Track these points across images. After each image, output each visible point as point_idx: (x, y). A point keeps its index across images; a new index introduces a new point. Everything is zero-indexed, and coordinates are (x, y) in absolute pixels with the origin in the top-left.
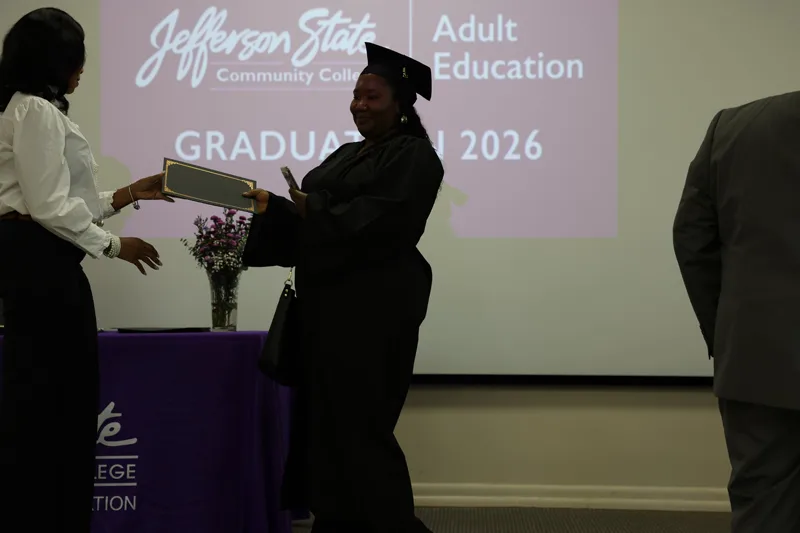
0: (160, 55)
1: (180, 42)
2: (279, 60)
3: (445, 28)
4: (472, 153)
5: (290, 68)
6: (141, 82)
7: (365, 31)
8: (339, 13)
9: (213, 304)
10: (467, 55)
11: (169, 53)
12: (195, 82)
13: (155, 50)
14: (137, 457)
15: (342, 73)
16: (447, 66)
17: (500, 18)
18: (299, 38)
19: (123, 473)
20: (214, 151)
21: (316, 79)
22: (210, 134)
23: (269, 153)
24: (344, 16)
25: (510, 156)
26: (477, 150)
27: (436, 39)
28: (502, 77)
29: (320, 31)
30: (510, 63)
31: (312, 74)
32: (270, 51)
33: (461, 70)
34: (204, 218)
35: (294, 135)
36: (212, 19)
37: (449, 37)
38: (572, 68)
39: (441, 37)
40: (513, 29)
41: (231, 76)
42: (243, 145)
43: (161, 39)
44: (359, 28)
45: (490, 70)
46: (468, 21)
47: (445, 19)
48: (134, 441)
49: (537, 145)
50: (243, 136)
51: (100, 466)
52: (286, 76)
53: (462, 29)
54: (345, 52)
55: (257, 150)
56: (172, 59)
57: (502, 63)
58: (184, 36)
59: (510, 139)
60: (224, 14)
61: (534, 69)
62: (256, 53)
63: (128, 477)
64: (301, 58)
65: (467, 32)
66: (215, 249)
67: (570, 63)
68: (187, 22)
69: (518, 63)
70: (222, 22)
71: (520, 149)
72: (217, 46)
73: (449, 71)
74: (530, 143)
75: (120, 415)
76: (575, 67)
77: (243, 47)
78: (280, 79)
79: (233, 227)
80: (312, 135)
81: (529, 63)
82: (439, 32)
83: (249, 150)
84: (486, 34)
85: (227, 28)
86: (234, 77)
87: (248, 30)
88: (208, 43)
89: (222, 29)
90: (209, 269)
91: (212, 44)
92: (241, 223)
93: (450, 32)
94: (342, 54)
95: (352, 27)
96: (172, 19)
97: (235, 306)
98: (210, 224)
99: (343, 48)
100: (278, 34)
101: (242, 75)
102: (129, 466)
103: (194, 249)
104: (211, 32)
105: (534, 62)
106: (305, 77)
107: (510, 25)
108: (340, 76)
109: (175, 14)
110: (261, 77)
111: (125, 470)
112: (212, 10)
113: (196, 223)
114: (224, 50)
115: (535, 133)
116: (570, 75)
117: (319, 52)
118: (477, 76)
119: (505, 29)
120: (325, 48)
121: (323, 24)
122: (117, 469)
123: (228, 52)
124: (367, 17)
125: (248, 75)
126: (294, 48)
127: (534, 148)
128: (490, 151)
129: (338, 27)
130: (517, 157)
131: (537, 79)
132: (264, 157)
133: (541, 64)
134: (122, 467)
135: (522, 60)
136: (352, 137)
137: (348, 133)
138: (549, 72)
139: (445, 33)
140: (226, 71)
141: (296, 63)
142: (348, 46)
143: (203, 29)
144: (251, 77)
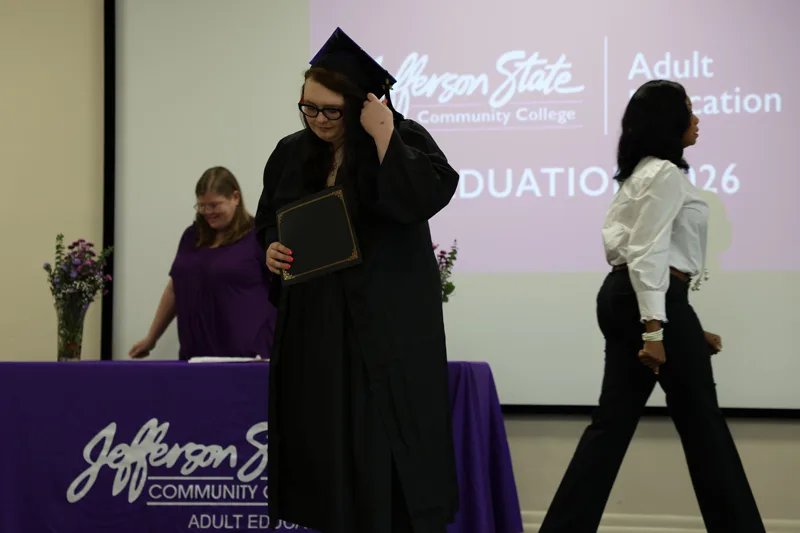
3: (640, 66)
5: (488, 109)
7: (561, 70)
8: (536, 55)
17: (696, 55)
18: (496, 80)
21: (513, 120)
23: (468, 190)
24: (539, 58)
25: (708, 188)
27: (631, 77)
29: (516, 73)
30: (706, 99)
31: (509, 114)
32: (470, 92)
35: (491, 173)
36: (414, 64)
37: (643, 73)
38: (770, 101)
39: (636, 76)
40: (709, 65)
41: (432, 116)
44: (555, 68)
46: (663, 59)
47: (640, 57)
49: (736, 180)
52: (483, 117)
53: (660, 63)
54: (542, 90)
57: (697, 98)
59: (707, 173)
60: (425, 59)
61: (731, 104)
62: (455, 95)
64: (498, 98)
65: (662, 70)
67: (768, 98)
69: (714, 99)
70: (423, 67)
71: (717, 183)
72: (417, 90)
74: (727, 177)
76: (773, 102)
77: (443, 89)
78: (478, 120)
80: (509, 173)
81: (725, 97)
82: (634, 71)
84: (682, 70)
85: (428, 72)
86: (435, 119)
87: (448, 74)
88: (410, 88)
89: (423, 73)
91: (415, 87)
92: (442, 257)
93: (645, 70)
95: (548, 67)
99: (539, 89)
100: (477, 75)
101: (442, 116)
104: (413, 76)
105: (730, 97)
106: (501, 117)
107: (706, 61)
108: (536, 115)
110: (460, 118)
112: (414, 56)
114: (425, 93)
115: (732, 167)
116: (767, 108)
117: (516, 91)
119: (701, 65)
120: (521, 89)
121: (520, 66)
124: (563, 57)
125: (447, 117)
126: (491, 90)
127: (731, 182)
129: (534, 69)
130: (714, 189)
131: (734, 115)
132: (463, 194)
133: (738, 98)
135: (718, 96)
136: (547, 176)
137: (544, 170)
138: (747, 108)
139: (640, 71)
140: (426, 112)
141: (493, 103)
142: (544, 86)
143: (406, 75)
144: (450, 118)
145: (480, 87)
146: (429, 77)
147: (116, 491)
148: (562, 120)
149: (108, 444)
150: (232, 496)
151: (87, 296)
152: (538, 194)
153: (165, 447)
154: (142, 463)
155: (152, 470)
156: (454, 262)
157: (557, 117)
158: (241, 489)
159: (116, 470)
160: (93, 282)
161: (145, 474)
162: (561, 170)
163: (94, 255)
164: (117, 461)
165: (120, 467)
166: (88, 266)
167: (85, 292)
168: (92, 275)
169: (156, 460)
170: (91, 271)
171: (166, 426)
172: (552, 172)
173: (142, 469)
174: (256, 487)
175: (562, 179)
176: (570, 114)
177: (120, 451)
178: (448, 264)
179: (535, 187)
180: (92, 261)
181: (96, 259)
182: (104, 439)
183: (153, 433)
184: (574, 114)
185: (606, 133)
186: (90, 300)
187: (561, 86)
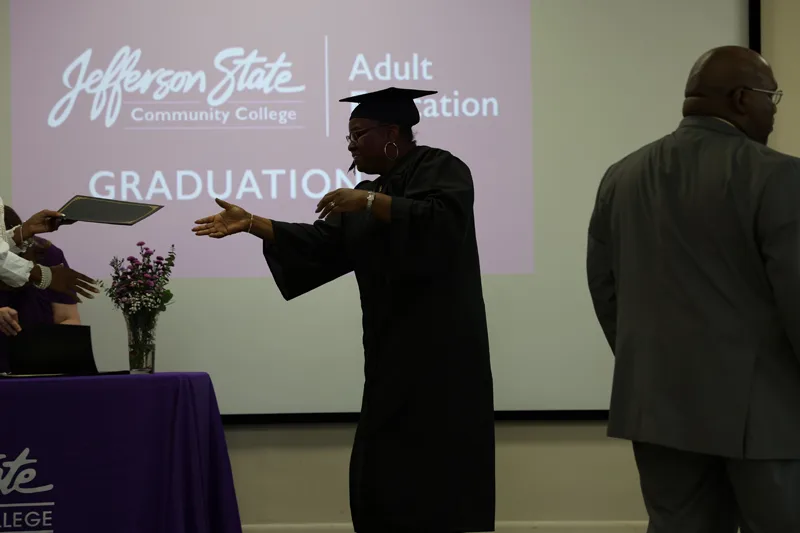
0: (73, 95)
1: (93, 82)
2: (194, 99)
3: (361, 67)
5: (206, 107)
6: (53, 122)
7: (281, 70)
8: (255, 52)
9: (130, 346)
11: (82, 93)
12: (109, 122)
13: (67, 90)
14: (53, 504)
15: (258, 112)
17: (415, 57)
18: (214, 77)
20: (130, 192)
21: (232, 118)
22: (125, 174)
23: (186, 191)
24: (259, 55)
27: (352, 78)
30: (426, 101)
31: (228, 113)
32: (186, 90)
34: (120, 259)
36: (126, 58)
37: (365, 76)
38: (487, 105)
39: (358, 77)
40: (428, 68)
41: (146, 115)
42: (159, 185)
43: (73, 79)
44: (275, 67)
46: (384, 60)
47: (360, 58)
48: (50, 487)
50: (158, 175)
51: (15, 514)
52: (202, 115)
53: (378, 68)
54: (262, 90)
55: (173, 189)
56: (85, 100)
58: (97, 76)
60: (138, 53)
61: (450, 107)
62: (171, 92)
63: (44, 524)
65: (383, 71)
66: (132, 290)
67: (485, 102)
68: (100, 62)
69: (433, 101)
70: (136, 61)
72: (130, 86)
75: (35, 461)
76: (490, 105)
77: (158, 86)
78: (196, 118)
79: (151, 267)
80: (229, 174)
81: (445, 101)
82: (355, 71)
83: (165, 190)
84: (402, 73)
85: (142, 67)
86: (149, 117)
87: (163, 69)
88: (122, 82)
89: (135, 69)
90: (126, 310)
92: (158, 263)
93: (366, 71)
94: (258, 93)
95: (267, 65)
96: (85, 58)
97: (152, 347)
98: (127, 264)
99: (259, 87)
100: (193, 73)
101: (157, 114)
102: (45, 513)
103: (110, 291)
104: (125, 72)
105: (450, 100)
106: (220, 116)
107: (425, 64)
108: (256, 116)
109: (88, 53)
110: (177, 116)
111: (41, 517)
112: (126, 49)
113: (112, 264)
114: (138, 91)
116: (485, 113)
117: (236, 92)
119: (421, 68)
120: (241, 87)
121: (238, 63)
122: (33, 516)
123: (143, 91)
124: (283, 56)
125: (163, 114)
126: (209, 87)
129: (254, 66)
131: (453, 117)
132: (180, 196)
133: (456, 101)
134: (37, 514)
136: (269, 176)
137: (265, 172)
138: (465, 110)
139: (361, 72)
140: (141, 110)
141: (212, 102)
142: (263, 84)
143: (117, 69)
144: (166, 116)
145: (197, 84)
146: (143, 73)
148: (282, 120)
152: (259, 196)
156: (171, 268)
157: (278, 117)
162: (283, 172)
172: (274, 173)
175: (283, 181)
178: (166, 270)
179: (255, 189)
184: (294, 114)
185: (328, 134)
187: (281, 85)
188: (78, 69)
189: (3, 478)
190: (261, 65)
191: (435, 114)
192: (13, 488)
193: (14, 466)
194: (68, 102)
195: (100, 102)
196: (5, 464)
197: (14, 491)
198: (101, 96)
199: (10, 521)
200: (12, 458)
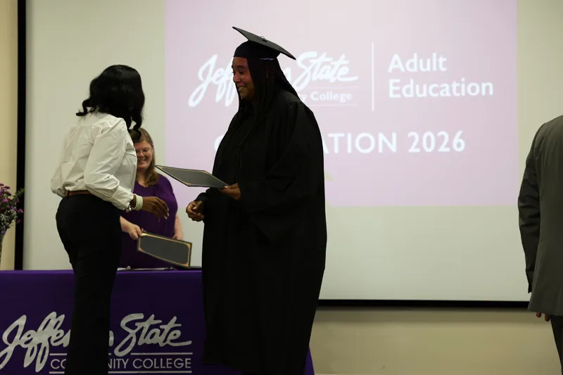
0: (204, 86)
1: (218, 77)
3: (396, 63)
4: (416, 147)
6: (192, 104)
7: (341, 66)
10: (412, 81)
11: (211, 84)
12: (228, 103)
13: (200, 83)
14: (191, 354)
16: (398, 88)
17: (435, 55)
18: (297, 72)
19: (182, 364)
21: (309, 99)
24: (327, 56)
25: (443, 149)
26: (420, 145)
27: (390, 70)
28: (436, 95)
29: (311, 67)
30: (442, 86)
31: (306, 96)
33: (408, 91)
37: (399, 69)
38: (486, 88)
39: (394, 69)
40: (444, 62)
43: (205, 74)
44: (337, 64)
45: (428, 91)
46: (412, 57)
47: (396, 57)
48: (189, 343)
49: (462, 142)
51: (168, 360)
53: (408, 63)
54: (328, 80)
56: (212, 88)
57: (436, 85)
58: (220, 73)
59: (443, 137)
61: (459, 90)
63: (186, 367)
64: (298, 85)
65: (412, 65)
67: (484, 85)
68: (222, 64)
69: (447, 86)
71: (449, 145)
73: (399, 92)
74: (456, 140)
75: (180, 325)
76: (487, 88)
81: (455, 85)
82: (392, 66)
84: (425, 66)
93: (400, 66)
95: (333, 63)
96: (212, 61)
99: (327, 78)
102: (186, 359)
107: (442, 60)
108: (325, 97)
109: (215, 57)
111: (184, 362)
115: (459, 133)
116: (484, 93)
117: (311, 81)
118: (419, 96)
119: (438, 63)
120: (314, 79)
122: (179, 361)
124: (343, 56)
127: (459, 144)
128: (429, 146)
129: (323, 64)
130: (448, 150)
131: (461, 96)
133: (463, 86)
134: (182, 360)
135: (450, 83)
136: (332, 139)
137: (330, 135)
138: (469, 91)
139: (396, 66)
142: (330, 76)
147: (26, 364)
148: (342, 100)
149: (20, 330)
150: (111, 367)
151: (5, 224)
152: (326, 152)
153: (62, 332)
154: (46, 344)
155: (52, 349)
157: (339, 98)
158: (117, 362)
159: (27, 348)
160: (9, 214)
161: (47, 351)
162: (342, 135)
163: (10, 195)
164: (27, 342)
165: (30, 347)
166: (6, 203)
167: (3, 221)
168: (9, 209)
169: (55, 342)
170: (8, 206)
171: (62, 317)
172: (336, 136)
173: (45, 348)
174: (128, 360)
175: (343, 142)
176: (349, 96)
177: (29, 336)
180: (9, 199)
181: (11, 198)
182: (18, 327)
183: (53, 322)
184: (351, 95)
185: (373, 109)
186: (7, 227)
187: (342, 76)
188: (208, 68)
189: (160, 335)
190: (328, 63)
191: (448, 94)
192: (166, 343)
193: (167, 328)
194: (201, 90)
195: (222, 89)
196: (162, 327)
197: (167, 345)
198: (223, 85)
199: (164, 364)
200: (166, 322)
